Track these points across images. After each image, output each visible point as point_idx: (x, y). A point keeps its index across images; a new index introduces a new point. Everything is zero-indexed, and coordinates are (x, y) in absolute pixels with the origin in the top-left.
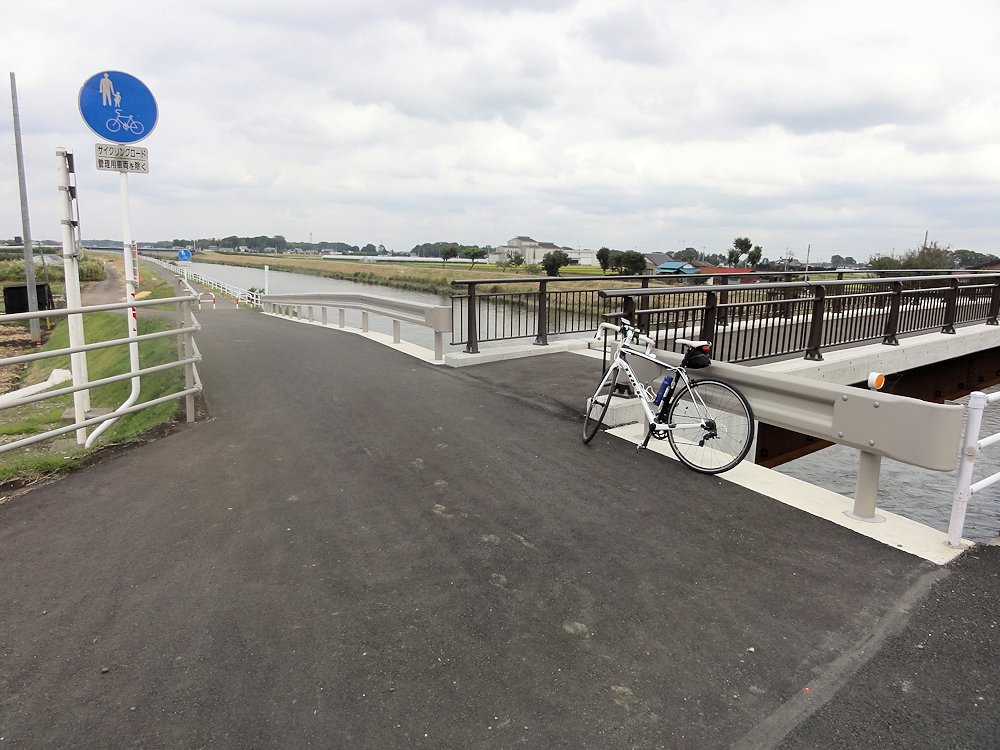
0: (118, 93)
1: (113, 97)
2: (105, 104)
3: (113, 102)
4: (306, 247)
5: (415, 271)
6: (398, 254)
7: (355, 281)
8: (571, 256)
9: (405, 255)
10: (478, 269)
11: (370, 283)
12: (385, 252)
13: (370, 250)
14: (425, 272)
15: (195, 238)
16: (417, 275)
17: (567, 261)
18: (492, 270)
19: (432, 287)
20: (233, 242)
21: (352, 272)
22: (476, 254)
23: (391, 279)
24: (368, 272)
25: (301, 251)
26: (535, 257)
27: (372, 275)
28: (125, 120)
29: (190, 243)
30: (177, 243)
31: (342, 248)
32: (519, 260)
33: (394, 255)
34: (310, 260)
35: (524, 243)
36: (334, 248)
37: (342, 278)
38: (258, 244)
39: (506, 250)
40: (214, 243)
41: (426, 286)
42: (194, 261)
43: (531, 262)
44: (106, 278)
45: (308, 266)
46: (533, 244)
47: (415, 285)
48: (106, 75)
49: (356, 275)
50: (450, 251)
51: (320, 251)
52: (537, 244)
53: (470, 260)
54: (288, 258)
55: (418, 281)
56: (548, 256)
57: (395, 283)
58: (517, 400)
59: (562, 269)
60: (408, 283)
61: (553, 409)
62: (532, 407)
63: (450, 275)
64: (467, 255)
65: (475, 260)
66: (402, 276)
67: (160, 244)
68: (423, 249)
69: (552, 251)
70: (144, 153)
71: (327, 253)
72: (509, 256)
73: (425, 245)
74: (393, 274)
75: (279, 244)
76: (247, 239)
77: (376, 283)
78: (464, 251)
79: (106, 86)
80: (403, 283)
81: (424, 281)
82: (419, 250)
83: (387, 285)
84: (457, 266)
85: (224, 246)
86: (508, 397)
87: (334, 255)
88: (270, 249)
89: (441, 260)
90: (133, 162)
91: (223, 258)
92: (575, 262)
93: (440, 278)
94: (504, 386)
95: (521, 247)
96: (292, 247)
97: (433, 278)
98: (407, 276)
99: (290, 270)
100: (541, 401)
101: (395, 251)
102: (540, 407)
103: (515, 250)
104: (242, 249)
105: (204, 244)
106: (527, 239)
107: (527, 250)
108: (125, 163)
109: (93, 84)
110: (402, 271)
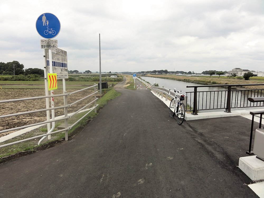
0: (48, 21)
1: (46, 22)
2: (44, 25)
3: (46, 24)
4: (173, 72)
5: (201, 79)
6: (198, 74)
7: (184, 81)
8: (254, 73)
9: (200, 74)
10: (221, 78)
11: (188, 82)
12: (194, 73)
13: (190, 73)
14: (204, 79)
15: (146, 71)
16: (202, 80)
17: (252, 75)
18: (226, 78)
19: (206, 83)
20: (155, 72)
21: (184, 79)
22: (221, 73)
23: (194, 81)
24: (188, 79)
25: (171, 73)
26: (241, 74)
27: (189, 80)
28: (50, 30)
29: (145, 72)
30: (142, 72)
31: (182, 72)
32: (235, 75)
33: (196, 74)
34: (174, 76)
35: (238, 70)
36: (180, 73)
37: (181, 81)
38: (161, 72)
39: (231, 72)
40: (150, 72)
41: (204, 83)
42: (145, 76)
43: (240, 75)
44: (123, 81)
45: (172, 77)
46: (241, 70)
47: (201, 83)
48: (44, 15)
49: (184, 80)
50: (212, 73)
51: (176, 73)
52: (242, 70)
53: (219, 75)
54: (168, 75)
55: (202, 81)
56: (245, 74)
57: (195, 82)
58: (203, 146)
59: (250, 78)
60: (199, 82)
61: (219, 156)
62: (208, 152)
63: (212, 80)
64: (218, 74)
65: (220, 75)
66: (197, 80)
67: (138, 73)
68: (205, 72)
69: (247, 72)
70: (56, 42)
71: (178, 74)
72: (232, 74)
73: (206, 71)
74: (195, 79)
75: (166, 72)
76: (158, 71)
77: (190, 82)
78: (217, 73)
79: (44, 18)
80: (197, 82)
81: (204, 82)
82: (204, 73)
83: (193, 82)
84: (215, 77)
85: (153, 73)
86: (199, 143)
87: (180, 74)
88: (164, 73)
89: (209, 75)
90: (52, 45)
91: (152, 75)
92: (256, 75)
93: (209, 81)
94: (201, 134)
95: (236, 71)
96: (169, 72)
97: (207, 81)
98: (199, 80)
99: (167, 78)
100: (215, 149)
101: (197, 73)
102: (213, 153)
103: (234, 72)
104: (157, 73)
105: (148, 72)
106: (239, 69)
107: (239, 72)
108: (50, 46)
109: (40, 18)
110: (198, 79)
